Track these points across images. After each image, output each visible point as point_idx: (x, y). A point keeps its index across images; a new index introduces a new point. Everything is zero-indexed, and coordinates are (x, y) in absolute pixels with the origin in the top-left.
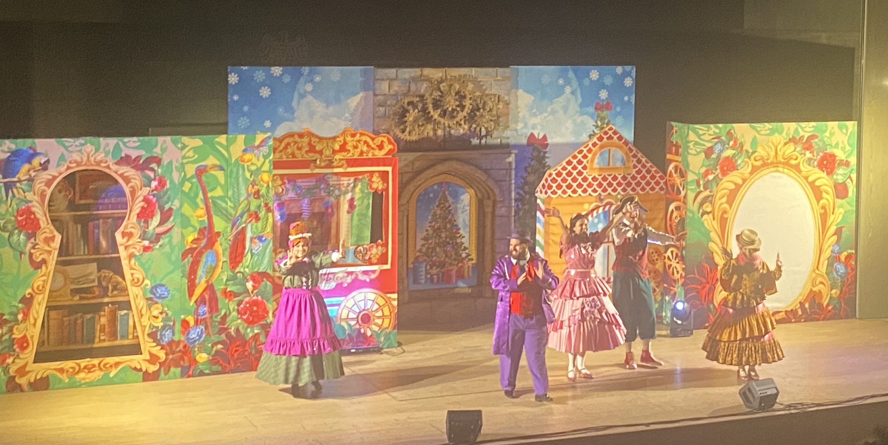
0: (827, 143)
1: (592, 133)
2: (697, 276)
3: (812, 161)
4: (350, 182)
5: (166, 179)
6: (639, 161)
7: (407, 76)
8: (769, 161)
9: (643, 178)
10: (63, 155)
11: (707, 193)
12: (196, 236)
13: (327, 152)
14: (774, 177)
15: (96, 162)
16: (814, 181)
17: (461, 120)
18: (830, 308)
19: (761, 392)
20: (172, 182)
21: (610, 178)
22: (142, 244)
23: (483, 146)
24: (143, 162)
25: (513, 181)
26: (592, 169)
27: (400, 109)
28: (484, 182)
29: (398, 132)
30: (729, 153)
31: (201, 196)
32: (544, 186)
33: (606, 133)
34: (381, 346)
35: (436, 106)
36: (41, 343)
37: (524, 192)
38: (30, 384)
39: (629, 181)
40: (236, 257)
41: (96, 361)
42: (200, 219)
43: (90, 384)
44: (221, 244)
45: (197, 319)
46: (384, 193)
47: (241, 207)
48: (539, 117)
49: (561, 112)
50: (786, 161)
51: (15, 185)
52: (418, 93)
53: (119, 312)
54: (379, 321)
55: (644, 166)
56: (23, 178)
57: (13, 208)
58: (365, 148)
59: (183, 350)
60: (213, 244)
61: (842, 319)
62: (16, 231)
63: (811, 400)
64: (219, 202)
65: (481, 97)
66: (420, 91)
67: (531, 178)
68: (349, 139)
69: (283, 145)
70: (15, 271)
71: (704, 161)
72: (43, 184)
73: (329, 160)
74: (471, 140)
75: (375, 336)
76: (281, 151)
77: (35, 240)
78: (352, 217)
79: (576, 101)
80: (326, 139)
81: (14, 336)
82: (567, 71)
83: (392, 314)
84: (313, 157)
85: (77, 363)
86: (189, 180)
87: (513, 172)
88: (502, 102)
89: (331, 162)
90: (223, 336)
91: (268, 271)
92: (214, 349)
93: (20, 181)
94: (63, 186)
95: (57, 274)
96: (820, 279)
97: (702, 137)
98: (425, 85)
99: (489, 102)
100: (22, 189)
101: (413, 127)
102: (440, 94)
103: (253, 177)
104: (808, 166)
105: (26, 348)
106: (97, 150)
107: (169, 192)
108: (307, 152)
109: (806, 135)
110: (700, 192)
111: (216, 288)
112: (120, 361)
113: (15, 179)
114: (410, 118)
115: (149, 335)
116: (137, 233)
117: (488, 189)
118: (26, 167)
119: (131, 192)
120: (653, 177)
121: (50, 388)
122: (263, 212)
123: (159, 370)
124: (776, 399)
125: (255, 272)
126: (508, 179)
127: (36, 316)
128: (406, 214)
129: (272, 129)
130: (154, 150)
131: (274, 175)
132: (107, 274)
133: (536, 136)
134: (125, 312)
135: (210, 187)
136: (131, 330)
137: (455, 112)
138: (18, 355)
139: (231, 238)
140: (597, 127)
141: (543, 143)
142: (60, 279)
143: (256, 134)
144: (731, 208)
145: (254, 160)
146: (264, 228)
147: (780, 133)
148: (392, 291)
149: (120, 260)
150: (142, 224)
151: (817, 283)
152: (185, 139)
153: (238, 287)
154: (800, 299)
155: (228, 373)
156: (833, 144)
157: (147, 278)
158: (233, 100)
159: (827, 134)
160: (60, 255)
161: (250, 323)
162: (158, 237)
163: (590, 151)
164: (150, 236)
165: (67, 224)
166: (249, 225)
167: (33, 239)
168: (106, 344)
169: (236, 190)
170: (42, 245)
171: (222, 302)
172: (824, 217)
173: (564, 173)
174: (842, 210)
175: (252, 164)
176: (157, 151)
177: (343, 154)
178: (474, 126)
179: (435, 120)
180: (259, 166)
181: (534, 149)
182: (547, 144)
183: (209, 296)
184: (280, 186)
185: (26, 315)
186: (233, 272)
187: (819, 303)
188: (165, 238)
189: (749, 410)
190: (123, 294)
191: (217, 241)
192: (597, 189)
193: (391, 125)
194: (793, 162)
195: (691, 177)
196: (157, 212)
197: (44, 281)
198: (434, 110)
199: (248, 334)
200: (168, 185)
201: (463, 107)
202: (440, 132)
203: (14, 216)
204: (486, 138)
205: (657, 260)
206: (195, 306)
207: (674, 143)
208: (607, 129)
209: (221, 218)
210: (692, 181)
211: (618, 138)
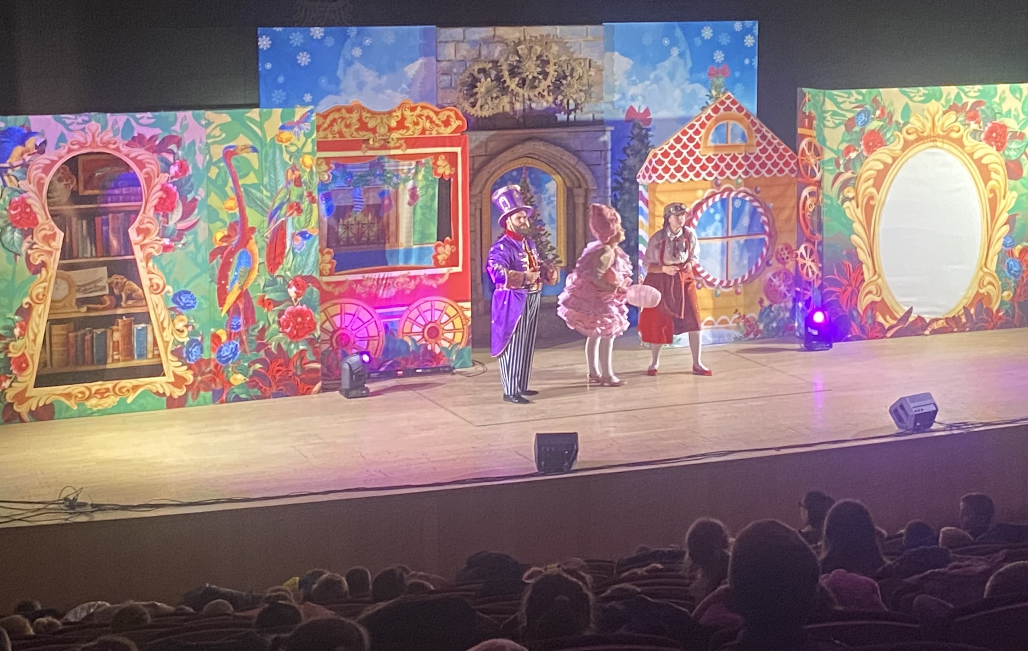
0: (996, 111)
1: (705, 105)
2: (837, 278)
3: (979, 133)
4: (412, 167)
5: (188, 162)
6: (764, 137)
7: (476, 37)
8: (925, 134)
9: (769, 157)
10: (62, 134)
11: (849, 174)
12: (226, 233)
13: (382, 130)
14: (933, 154)
15: (103, 144)
16: (981, 158)
17: (544, 91)
18: (1001, 314)
19: (917, 409)
20: (195, 167)
21: (728, 159)
22: (161, 243)
23: (572, 122)
24: (160, 143)
25: (609, 165)
26: (706, 147)
27: (468, 77)
28: (574, 167)
29: (467, 106)
30: (875, 125)
31: (231, 183)
32: (647, 169)
33: (722, 103)
34: (452, 365)
35: (513, 73)
36: (43, 364)
37: (623, 179)
38: (31, 412)
39: (752, 162)
40: (274, 259)
41: (109, 385)
42: (230, 212)
43: (103, 412)
44: (257, 242)
45: (231, 333)
46: (452, 180)
47: (279, 196)
48: (640, 85)
49: (666, 80)
50: (944, 134)
51: (6, 172)
52: (491, 59)
53: (136, 326)
54: (450, 336)
55: (770, 143)
56: (15, 164)
57: (4, 200)
58: (428, 125)
59: (214, 370)
60: (247, 242)
61: (1016, 327)
62: (9, 228)
63: (978, 419)
64: (253, 191)
65: (568, 62)
66: (493, 55)
67: (631, 161)
68: (408, 113)
69: (328, 121)
70: (10, 278)
71: (844, 135)
72: (40, 170)
73: (384, 140)
74: (557, 115)
75: (444, 353)
76: (326, 129)
77: (32, 238)
78: (414, 209)
79: (686, 65)
80: (380, 114)
81: (10, 355)
82: (674, 27)
83: (465, 327)
84: (364, 136)
85: (86, 387)
86: (216, 164)
87: (609, 154)
88: (594, 68)
89: (386, 141)
90: (262, 353)
91: (314, 275)
92: (252, 369)
93: (12, 167)
94: (62, 173)
95: (59, 280)
96: (988, 279)
97: (842, 106)
98: (499, 48)
99: (578, 68)
100: (16, 177)
101: (486, 100)
102: (518, 59)
103: (292, 160)
104: (973, 141)
105: (24, 369)
106: (104, 128)
107: (192, 180)
108: (357, 130)
109: (971, 101)
110: (840, 174)
111: (252, 295)
112: (139, 383)
113: (6, 165)
114: (481, 88)
115: (172, 352)
116: (155, 228)
117: (577, 174)
118: (19, 149)
119: (145, 179)
120: (781, 157)
121: (56, 416)
122: (306, 203)
123: (186, 394)
124: (934, 418)
125: (298, 276)
126: (603, 163)
127: (36, 331)
128: (479, 206)
129: (315, 102)
130: (173, 128)
131: (318, 158)
132: (119, 281)
133: (637, 109)
134: (143, 325)
135: (241, 174)
136: (150, 346)
137: (537, 81)
138: (16, 378)
139: (268, 234)
140: (711, 97)
141: (646, 117)
142: (64, 286)
143: (295, 107)
144: (878, 193)
145: (294, 140)
146: (308, 222)
147: (938, 99)
148: (465, 299)
149: (136, 263)
150: (161, 218)
151: (985, 283)
152: (210, 114)
153: (278, 294)
154: (965, 302)
155: (269, 397)
156: (1004, 113)
157: (169, 284)
158: (265, 69)
159: (997, 99)
160: (62, 257)
161: (294, 337)
162: (180, 234)
163: (703, 125)
164: (170, 231)
165: (70, 219)
166: (290, 219)
167: (30, 236)
168: (121, 365)
169: (272, 176)
170: (40, 245)
171: (259, 311)
172: (993, 203)
173: (672, 152)
174: (1015, 194)
175: (292, 144)
176: (176, 129)
177: (401, 132)
178: (560, 97)
179: (512, 90)
180: (300, 147)
181: (634, 126)
182: (650, 120)
183: (244, 304)
184: (326, 172)
185: (24, 329)
186: (272, 276)
187: (987, 308)
188: (190, 235)
189: (901, 431)
190: (139, 304)
191: (251, 238)
192: (713, 172)
193: (458, 98)
194: (954, 135)
195: (828, 155)
196: (178, 203)
197: (45, 288)
198: (511, 78)
199: (292, 351)
200: (190, 171)
201: (545, 75)
202: (518, 106)
203: (5, 209)
204: (575, 112)
205: (787, 258)
206: (227, 318)
207: (807, 114)
208: (723, 98)
209: (256, 211)
210: (830, 160)
211: (737, 109)
